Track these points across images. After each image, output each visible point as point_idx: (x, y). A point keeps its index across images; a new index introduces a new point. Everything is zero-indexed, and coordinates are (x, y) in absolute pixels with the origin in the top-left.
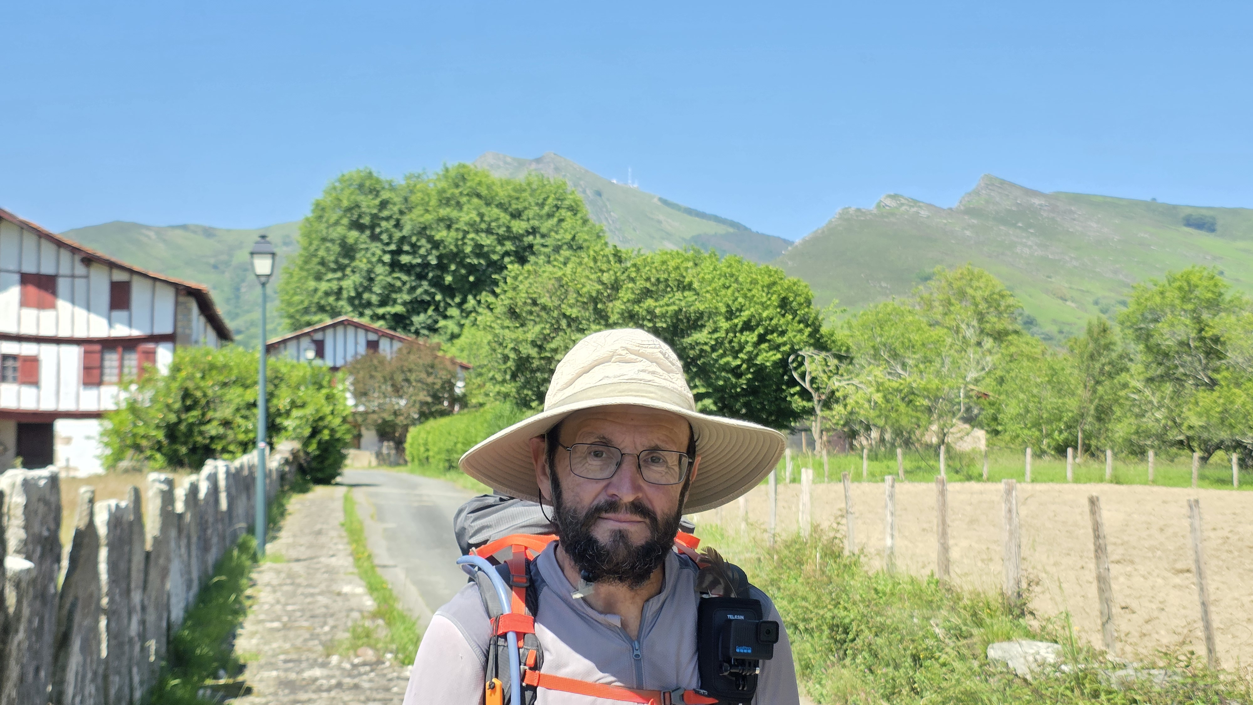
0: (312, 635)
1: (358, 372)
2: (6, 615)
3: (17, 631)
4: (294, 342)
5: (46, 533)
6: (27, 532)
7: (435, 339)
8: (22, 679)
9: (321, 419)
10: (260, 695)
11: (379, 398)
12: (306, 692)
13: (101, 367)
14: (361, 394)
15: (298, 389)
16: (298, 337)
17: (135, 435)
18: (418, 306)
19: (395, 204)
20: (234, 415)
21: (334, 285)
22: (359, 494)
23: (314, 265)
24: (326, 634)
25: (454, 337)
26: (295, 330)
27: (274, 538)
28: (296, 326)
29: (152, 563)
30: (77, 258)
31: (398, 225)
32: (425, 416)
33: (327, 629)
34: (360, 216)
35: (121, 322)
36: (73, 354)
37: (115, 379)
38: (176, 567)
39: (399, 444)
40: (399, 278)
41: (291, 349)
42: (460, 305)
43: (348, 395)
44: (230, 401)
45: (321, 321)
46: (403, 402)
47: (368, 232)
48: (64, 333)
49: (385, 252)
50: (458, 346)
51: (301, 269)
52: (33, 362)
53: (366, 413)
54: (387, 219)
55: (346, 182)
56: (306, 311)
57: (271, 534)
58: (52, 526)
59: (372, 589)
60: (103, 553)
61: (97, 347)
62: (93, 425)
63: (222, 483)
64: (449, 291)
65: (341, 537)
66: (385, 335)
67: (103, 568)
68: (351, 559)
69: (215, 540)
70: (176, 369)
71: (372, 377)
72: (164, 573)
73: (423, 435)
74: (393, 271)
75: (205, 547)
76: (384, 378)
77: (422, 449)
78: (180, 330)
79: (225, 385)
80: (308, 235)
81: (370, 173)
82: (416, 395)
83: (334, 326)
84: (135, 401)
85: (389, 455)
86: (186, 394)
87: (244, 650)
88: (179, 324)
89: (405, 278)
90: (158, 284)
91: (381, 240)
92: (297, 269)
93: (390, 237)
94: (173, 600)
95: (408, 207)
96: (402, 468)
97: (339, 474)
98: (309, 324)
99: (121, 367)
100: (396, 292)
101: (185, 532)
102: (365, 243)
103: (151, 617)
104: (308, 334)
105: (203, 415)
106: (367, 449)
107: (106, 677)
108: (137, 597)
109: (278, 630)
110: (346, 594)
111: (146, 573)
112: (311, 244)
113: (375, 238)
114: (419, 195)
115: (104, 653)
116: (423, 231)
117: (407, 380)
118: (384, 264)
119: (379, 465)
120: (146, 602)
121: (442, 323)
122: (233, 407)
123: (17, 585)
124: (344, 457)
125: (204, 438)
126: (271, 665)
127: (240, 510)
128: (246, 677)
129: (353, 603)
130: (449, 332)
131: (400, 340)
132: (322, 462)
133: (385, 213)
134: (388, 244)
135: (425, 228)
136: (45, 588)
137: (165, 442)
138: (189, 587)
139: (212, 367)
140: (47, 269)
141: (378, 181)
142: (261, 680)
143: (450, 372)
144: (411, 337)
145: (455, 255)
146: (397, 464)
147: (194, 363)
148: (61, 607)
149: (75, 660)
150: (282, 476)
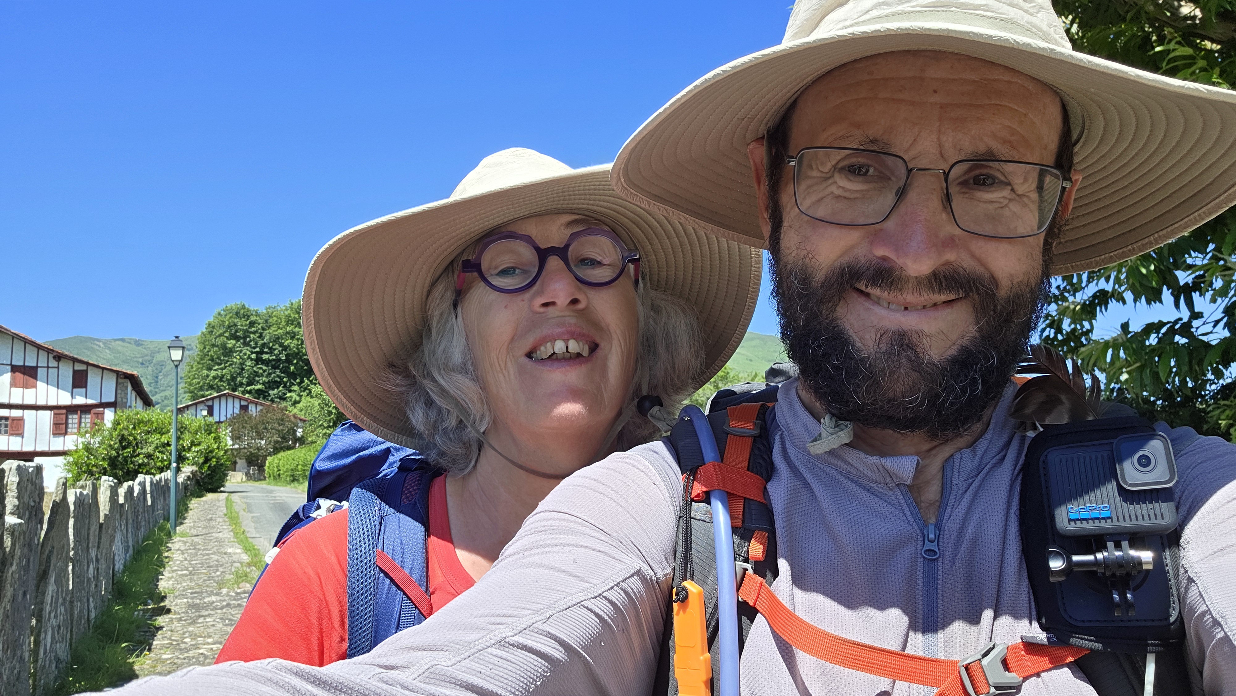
0: (209, 577)
1: (235, 424)
2: (5, 552)
3: (12, 564)
4: (194, 407)
5: (32, 504)
6: (19, 501)
7: (284, 404)
8: (14, 599)
9: (211, 452)
10: (175, 613)
11: (248, 440)
12: (207, 610)
13: (67, 423)
14: (236, 438)
15: (197, 434)
16: (196, 404)
17: (88, 465)
18: (274, 384)
19: (259, 324)
20: (154, 451)
21: (219, 373)
22: (235, 497)
23: (206, 360)
24: (218, 576)
25: (296, 403)
26: (194, 400)
27: (182, 523)
28: (194, 398)
29: (104, 531)
30: (51, 356)
31: (261, 336)
32: (277, 450)
33: (218, 573)
34: (236, 331)
35: (81, 395)
36: (47, 416)
37: (75, 431)
38: (118, 537)
39: (261, 468)
40: (261, 368)
41: (192, 410)
42: (299, 384)
43: (228, 438)
44: (152, 442)
45: (211, 394)
46: (263, 442)
47: (242, 341)
48: (41, 402)
49: (252, 353)
50: (298, 408)
51: (198, 363)
52: (20, 421)
53: (240, 449)
54: (254, 333)
55: (228, 311)
56: (201, 389)
57: (180, 521)
58: (37, 500)
59: (246, 550)
60: (71, 522)
61: (64, 411)
62: (60, 460)
63: (148, 489)
64: (293, 376)
65: (225, 521)
66: (252, 402)
67: (71, 531)
68: (232, 534)
69: (143, 523)
70: (116, 423)
71: (244, 427)
72: (112, 541)
73: (276, 461)
74: (258, 364)
75: (137, 528)
76: (252, 427)
77: (276, 469)
78: (119, 400)
79: (149, 432)
80: (203, 343)
81: (244, 305)
82: (272, 437)
83: (219, 397)
84: (89, 443)
85: (254, 474)
86: (123, 438)
87: (164, 588)
88: (119, 396)
89: (264, 368)
90: (105, 371)
91: (250, 346)
92: (196, 363)
93: (256, 343)
94: (116, 558)
95: (268, 325)
96: (263, 482)
97: (223, 486)
98: (203, 396)
99: (80, 423)
100: (259, 376)
101: (124, 517)
102: (240, 347)
103: (103, 566)
104: (202, 402)
105: (134, 451)
106: (240, 471)
107: (71, 602)
108: (93, 553)
109: (186, 575)
110: (230, 553)
111: (100, 538)
112: (205, 348)
113: (246, 344)
114: (275, 319)
115: (71, 588)
116: (276, 339)
117: (265, 428)
118: (252, 360)
119: (248, 480)
120: (99, 557)
121: (288, 395)
122: (153, 446)
123: (12, 534)
124: (226, 475)
125: (134, 465)
126: (184, 596)
127: (160, 505)
128: (166, 603)
129: (235, 558)
130: (293, 399)
131: (261, 404)
132: (212, 478)
133: (253, 329)
134: (254, 348)
135: (278, 338)
136: (31, 540)
137: (108, 469)
138: (127, 551)
139: (140, 422)
140: (31, 362)
141: (248, 310)
142: (176, 605)
143: (294, 423)
144: (268, 403)
145: (298, 354)
146: (260, 480)
147: (128, 419)
148: (41, 553)
149: (51, 588)
150: (186, 487)
